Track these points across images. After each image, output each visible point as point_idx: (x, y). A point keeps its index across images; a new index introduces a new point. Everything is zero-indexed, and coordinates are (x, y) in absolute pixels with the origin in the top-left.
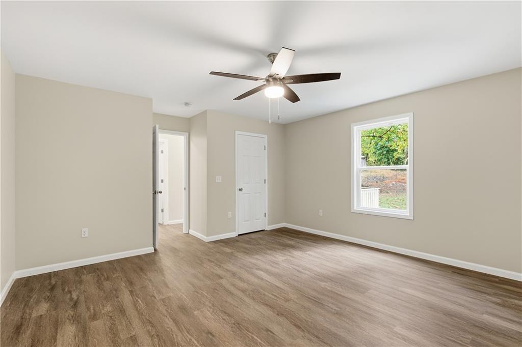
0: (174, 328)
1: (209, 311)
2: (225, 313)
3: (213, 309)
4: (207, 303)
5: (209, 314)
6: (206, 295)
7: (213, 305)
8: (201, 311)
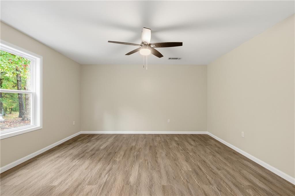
0: (201, 167)
1: (184, 168)
2: (177, 165)
3: (181, 168)
4: (183, 172)
5: (185, 167)
6: (182, 177)
7: (181, 170)
8: (188, 169)
